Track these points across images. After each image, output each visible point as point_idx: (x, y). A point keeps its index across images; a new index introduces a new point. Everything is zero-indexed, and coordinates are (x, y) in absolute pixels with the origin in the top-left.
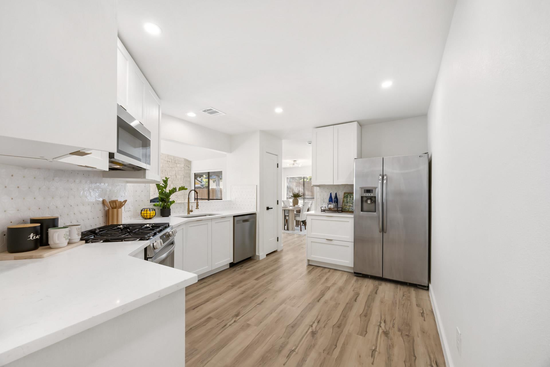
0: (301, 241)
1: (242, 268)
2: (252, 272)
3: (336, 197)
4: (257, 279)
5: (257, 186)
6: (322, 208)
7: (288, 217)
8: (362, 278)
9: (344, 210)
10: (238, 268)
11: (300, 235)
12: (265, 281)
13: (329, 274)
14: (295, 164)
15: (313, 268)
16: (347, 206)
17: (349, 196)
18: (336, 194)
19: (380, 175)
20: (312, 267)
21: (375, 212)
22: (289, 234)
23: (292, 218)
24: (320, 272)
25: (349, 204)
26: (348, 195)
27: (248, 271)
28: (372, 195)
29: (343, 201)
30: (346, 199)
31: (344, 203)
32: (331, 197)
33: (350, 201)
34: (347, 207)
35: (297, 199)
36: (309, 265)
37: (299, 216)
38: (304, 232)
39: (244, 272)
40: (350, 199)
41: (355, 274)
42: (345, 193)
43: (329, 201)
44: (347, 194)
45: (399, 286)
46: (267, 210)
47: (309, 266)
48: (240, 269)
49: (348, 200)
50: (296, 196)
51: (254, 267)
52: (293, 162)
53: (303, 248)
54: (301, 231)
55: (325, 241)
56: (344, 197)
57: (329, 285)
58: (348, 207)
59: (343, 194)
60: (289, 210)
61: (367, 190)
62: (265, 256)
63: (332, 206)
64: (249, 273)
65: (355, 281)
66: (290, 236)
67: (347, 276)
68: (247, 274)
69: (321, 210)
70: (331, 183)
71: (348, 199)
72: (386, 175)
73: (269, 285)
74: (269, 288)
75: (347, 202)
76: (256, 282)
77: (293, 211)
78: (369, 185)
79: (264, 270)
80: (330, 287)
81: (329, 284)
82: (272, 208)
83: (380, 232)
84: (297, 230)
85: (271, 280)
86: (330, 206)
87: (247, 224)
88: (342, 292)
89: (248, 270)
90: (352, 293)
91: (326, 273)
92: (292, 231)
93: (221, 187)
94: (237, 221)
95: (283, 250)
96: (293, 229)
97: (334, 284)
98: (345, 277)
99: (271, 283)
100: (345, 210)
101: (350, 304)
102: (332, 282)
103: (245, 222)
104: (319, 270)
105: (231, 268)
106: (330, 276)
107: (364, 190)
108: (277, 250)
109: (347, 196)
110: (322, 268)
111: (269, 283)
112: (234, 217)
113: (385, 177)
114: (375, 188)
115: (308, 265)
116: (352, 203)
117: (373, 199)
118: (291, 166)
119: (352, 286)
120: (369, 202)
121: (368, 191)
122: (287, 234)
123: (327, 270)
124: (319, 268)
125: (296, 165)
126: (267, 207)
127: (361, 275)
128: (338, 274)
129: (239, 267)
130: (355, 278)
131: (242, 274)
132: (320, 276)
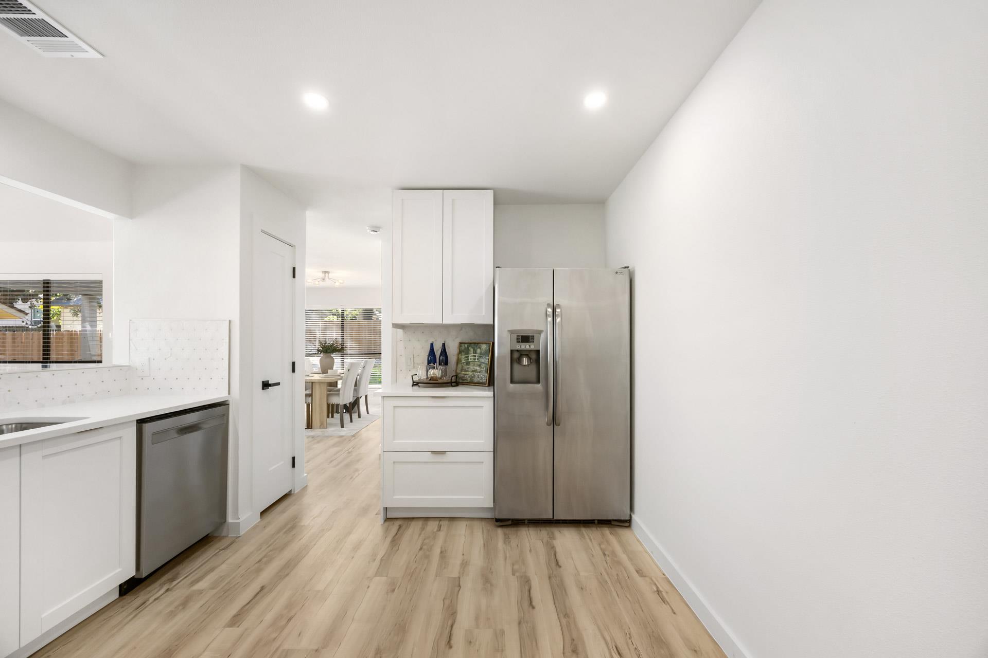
0: (349, 453)
1: (175, 583)
2: (216, 591)
3: (444, 352)
4: (235, 621)
5: (230, 321)
6: (416, 379)
7: (310, 398)
8: (513, 529)
9: (461, 381)
10: (156, 591)
11: (341, 437)
12: (269, 617)
13: (442, 535)
14: (327, 279)
15: (400, 527)
16: (468, 371)
17: (472, 350)
18: (444, 345)
19: (548, 305)
20: (398, 523)
21: (538, 382)
22: (313, 437)
23: (320, 399)
24: (420, 535)
25: (472, 367)
26: (468, 347)
27: (201, 592)
28: (532, 347)
29: (458, 361)
30: (463, 357)
31: (460, 366)
32: (432, 352)
33: (475, 359)
34: (467, 373)
35: (332, 357)
36: (387, 519)
37: (339, 395)
38: (350, 429)
39: (185, 604)
40: (475, 356)
41: (498, 524)
42: (461, 343)
43: (429, 362)
44: (466, 346)
45: (584, 531)
46: (263, 389)
47: (387, 523)
48: (167, 590)
49: (470, 358)
50: (329, 351)
51: (224, 567)
52: (321, 275)
53: (357, 470)
54: (342, 426)
55: (428, 457)
56: (460, 352)
57: (455, 574)
58: (471, 373)
59: (457, 344)
60: (312, 382)
61: (522, 336)
62: (257, 518)
63: (436, 372)
64: (202, 602)
65: (505, 543)
66: (318, 442)
67: (481, 530)
68: (194, 609)
69: (413, 382)
70: (438, 321)
71: (468, 357)
72: (558, 305)
73: (286, 631)
74: (286, 646)
75: (468, 363)
76: (235, 631)
77: (320, 383)
78: (526, 325)
79: (259, 571)
80: (459, 578)
81: (453, 570)
82: (278, 384)
83: (548, 424)
84: (332, 425)
85: (289, 606)
86: (431, 372)
87: (195, 439)
88: (492, 585)
89: (197, 587)
90: (514, 583)
91: (434, 536)
92: (320, 428)
93: (100, 327)
94: (153, 434)
95: (307, 486)
96: (323, 426)
97: (465, 564)
98: (479, 534)
99: (290, 619)
100: (462, 379)
101: (527, 622)
102: (459, 562)
103: (186, 433)
104: (415, 527)
105: (128, 598)
106: (445, 541)
107: (517, 336)
108: (291, 491)
109: (468, 349)
110: (420, 523)
111: (283, 622)
112: (141, 422)
113: (558, 310)
114: (540, 332)
115: (385, 521)
116: (480, 366)
117: (536, 357)
118: (318, 284)
119: (506, 559)
120: (525, 361)
121: (525, 339)
122: (310, 439)
123: (432, 526)
124: (413, 523)
125: (328, 283)
126: (263, 382)
127: (510, 522)
128: (461, 529)
129: (162, 586)
130: (500, 531)
131: (172, 614)
132: (425, 547)
